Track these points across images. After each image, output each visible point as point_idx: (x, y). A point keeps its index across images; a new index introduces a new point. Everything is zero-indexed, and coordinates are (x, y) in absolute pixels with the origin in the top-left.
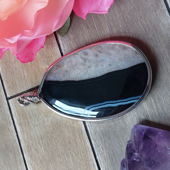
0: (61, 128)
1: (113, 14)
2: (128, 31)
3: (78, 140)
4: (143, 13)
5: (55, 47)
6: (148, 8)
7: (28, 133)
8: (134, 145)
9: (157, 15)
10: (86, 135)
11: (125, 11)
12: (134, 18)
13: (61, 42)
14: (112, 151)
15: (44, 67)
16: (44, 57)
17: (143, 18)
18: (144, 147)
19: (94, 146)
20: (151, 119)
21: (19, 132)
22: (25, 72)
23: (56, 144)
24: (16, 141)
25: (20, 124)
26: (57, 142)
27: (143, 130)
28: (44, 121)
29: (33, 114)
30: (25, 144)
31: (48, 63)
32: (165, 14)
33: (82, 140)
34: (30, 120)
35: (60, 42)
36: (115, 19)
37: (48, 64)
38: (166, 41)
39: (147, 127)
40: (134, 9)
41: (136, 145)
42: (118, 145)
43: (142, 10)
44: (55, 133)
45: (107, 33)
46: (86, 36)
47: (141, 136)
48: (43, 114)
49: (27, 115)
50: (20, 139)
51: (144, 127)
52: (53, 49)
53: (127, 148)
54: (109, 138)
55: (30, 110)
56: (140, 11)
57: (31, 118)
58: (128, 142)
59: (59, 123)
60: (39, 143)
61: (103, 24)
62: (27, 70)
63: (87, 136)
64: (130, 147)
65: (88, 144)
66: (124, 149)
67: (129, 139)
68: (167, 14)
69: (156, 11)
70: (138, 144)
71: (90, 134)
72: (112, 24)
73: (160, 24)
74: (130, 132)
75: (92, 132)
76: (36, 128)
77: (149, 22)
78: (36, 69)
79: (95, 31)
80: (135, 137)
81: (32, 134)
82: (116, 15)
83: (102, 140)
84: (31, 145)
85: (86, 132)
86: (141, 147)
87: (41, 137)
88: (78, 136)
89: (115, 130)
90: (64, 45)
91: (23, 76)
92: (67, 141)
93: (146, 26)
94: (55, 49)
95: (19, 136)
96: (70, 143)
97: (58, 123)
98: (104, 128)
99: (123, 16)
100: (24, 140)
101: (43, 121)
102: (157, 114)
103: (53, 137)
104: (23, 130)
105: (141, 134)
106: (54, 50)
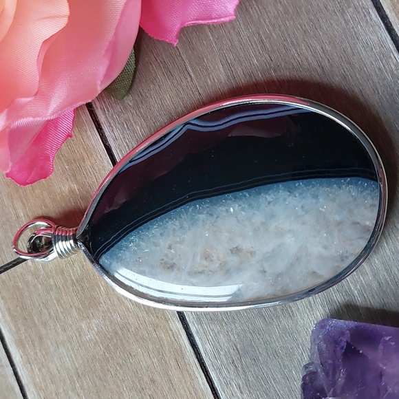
0: (126, 345)
1: (232, 31)
2: (275, 71)
3: (175, 374)
4: (311, 20)
5: (89, 133)
6: (321, 6)
7: (43, 365)
8: (322, 375)
9: (347, 22)
10: (194, 356)
11: (262, 20)
12: (289, 35)
13: (103, 117)
14: (267, 394)
15: (66, 189)
16: (63, 161)
17: (312, 33)
18: (349, 378)
19: (216, 384)
20: (359, 301)
21: (20, 365)
22: (18, 205)
23: (118, 386)
24: (13, 389)
25: (20, 344)
26: (119, 382)
27: (343, 334)
28: (79, 330)
29: (49, 313)
30: (39, 394)
31: (74, 176)
32: (368, 18)
33: (184, 372)
34: (43, 331)
35: (102, 119)
36: (237, 43)
37: (76, 179)
38: (379, 88)
39: (352, 324)
40: (286, 12)
41: (327, 375)
42: (279, 376)
43: (308, 12)
44: (112, 358)
45: (221, 83)
46: (167, 97)
47: (338, 349)
48: (75, 313)
49: (35, 318)
50: (24, 381)
51: (342, 323)
52: (85, 138)
53: (304, 387)
54: (255, 360)
55: (41, 305)
56: (302, 16)
57: (45, 324)
58: (306, 367)
59: (120, 332)
60: (74, 389)
61: (207, 60)
62: (22, 202)
63: (196, 361)
64: (312, 381)
65: (201, 382)
66: (299, 384)
67: (306, 360)
68: (373, 16)
69: (343, 13)
70: (332, 371)
71: (204, 355)
72: (230, 56)
73: (359, 47)
74: (309, 339)
75: (208, 347)
76: (62, 350)
77: (330, 42)
78: (46, 194)
79: (189, 79)
80: (321, 352)
81: (52, 367)
82: (238, 34)
83: (236, 366)
84: (54, 395)
85: (192, 351)
86: (341, 380)
87: (78, 373)
88: (173, 362)
89: (269, 338)
90: (112, 125)
91: (14, 217)
92: (146, 379)
93: (323, 55)
94: (88, 137)
95: (20, 374)
96: (153, 381)
97: (116, 333)
98: (239, 336)
99: (259, 35)
100: (35, 385)
101: (78, 329)
102: (375, 285)
103: (108, 371)
104: (28, 360)
105: (336, 342)
106: (87, 142)
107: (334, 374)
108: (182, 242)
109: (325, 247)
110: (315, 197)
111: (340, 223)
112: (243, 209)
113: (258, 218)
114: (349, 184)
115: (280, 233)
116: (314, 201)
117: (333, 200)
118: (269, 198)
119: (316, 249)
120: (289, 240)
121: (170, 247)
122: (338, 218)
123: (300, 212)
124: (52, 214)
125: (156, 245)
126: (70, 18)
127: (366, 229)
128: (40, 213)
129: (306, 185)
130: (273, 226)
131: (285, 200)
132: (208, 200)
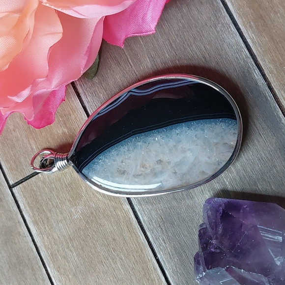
0: (98, 220)
1: (154, 39)
2: (179, 61)
3: (127, 235)
4: (197, 31)
5: (73, 99)
6: (203, 23)
7: (49, 234)
8: (209, 229)
9: (218, 32)
10: (138, 224)
11: (170, 32)
12: (186, 40)
13: (81, 89)
14: (179, 243)
15: (60, 132)
16: (58, 116)
17: (198, 39)
18: (224, 229)
19: (151, 239)
20: (229, 187)
21: (36, 235)
22: (32, 142)
23: (94, 244)
24: (32, 250)
25: (36, 223)
26: (94, 241)
27: (220, 205)
28: (71, 213)
29: (53, 204)
30: (47, 252)
31: (65, 124)
32: (229, 29)
33: (132, 234)
34: (49, 215)
35: (80, 91)
36: (157, 46)
37: (66, 126)
38: (237, 68)
39: (226, 200)
40: (184, 27)
41: (213, 229)
42: (186, 233)
43: (196, 27)
44: (90, 228)
45: (148, 68)
46: (118, 77)
47: (218, 214)
48: (68, 203)
49: (44, 208)
50: (38, 245)
51: (220, 200)
52: (71, 102)
53: (200, 236)
54: (172, 224)
55: (48, 200)
56: (193, 29)
57: (50, 211)
58: (201, 226)
59: (94, 213)
60: (68, 247)
61: (140, 55)
62: (35, 140)
63: (139, 226)
64: (205, 233)
65: (142, 239)
66: (196, 237)
67: (201, 222)
68: (232, 29)
69: (216, 27)
70: (214, 226)
71: (143, 223)
72: (153, 53)
73: (225, 45)
74: (202, 210)
75: (145, 218)
76: (61, 225)
77: (209, 44)
78: (48, 135)
79: (130, 67)
80: (208, 217)
81: (55, 235)
82: (157, 40)
83: (161, 228)
84: (56, 251)
85: (136, 221)
86: (220, 231)
87: (70, 238)
88: (125, 228)
89: (179, 212)
90: (86, 94)
91: (30, 150)
92: (110, 239)
93: (205, 51)
94: (73, 101)
95: (36, 241)
96: (114, 240)
97: (92, 213)
98: (162, 211)
99: (169, 40)
100: (45, 246)
101: (69, 213)
102: (238, 178)
103: (88, 235)
104: (41, 231)
105: (217, 211)
106: (72, 104)
107: (216, 228)
108: (129, 158)
109: (209, 158)
110: (203, 130)
111: (217, 144)
112: (163, 138)
113: (171, 143)
114: (221, 122)
115: (184, 151)
116: (202, 132)
117: (213, 131)
118: (177, 132)
119: (204, 159)
120: (189, 154)
121: (122, 162)
122: (215, 141)
123: (195, 139)
124: (53, 147)
125: (114, 161)
126: (63, 34)
127: (230, 146)
128: (45, 146)
129: (197, 124)
130: (180, 146)
131: (186, 132)
132: (143, 134)
